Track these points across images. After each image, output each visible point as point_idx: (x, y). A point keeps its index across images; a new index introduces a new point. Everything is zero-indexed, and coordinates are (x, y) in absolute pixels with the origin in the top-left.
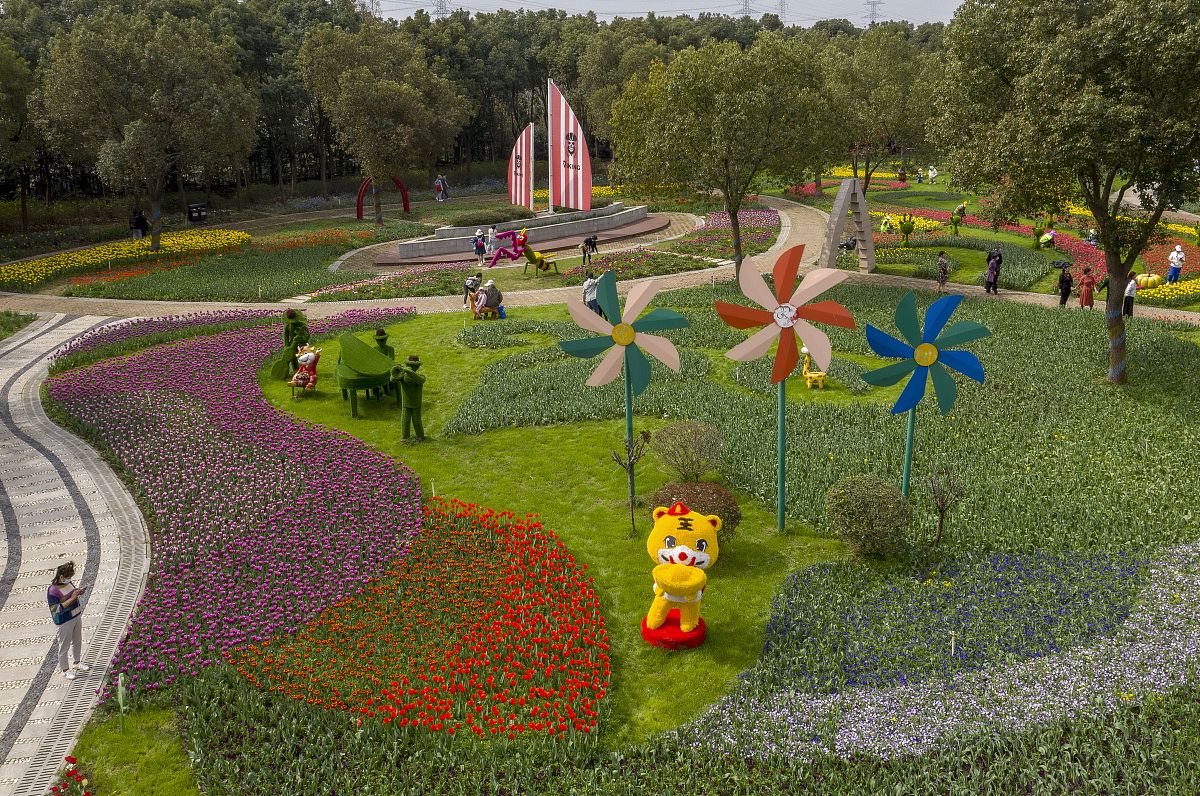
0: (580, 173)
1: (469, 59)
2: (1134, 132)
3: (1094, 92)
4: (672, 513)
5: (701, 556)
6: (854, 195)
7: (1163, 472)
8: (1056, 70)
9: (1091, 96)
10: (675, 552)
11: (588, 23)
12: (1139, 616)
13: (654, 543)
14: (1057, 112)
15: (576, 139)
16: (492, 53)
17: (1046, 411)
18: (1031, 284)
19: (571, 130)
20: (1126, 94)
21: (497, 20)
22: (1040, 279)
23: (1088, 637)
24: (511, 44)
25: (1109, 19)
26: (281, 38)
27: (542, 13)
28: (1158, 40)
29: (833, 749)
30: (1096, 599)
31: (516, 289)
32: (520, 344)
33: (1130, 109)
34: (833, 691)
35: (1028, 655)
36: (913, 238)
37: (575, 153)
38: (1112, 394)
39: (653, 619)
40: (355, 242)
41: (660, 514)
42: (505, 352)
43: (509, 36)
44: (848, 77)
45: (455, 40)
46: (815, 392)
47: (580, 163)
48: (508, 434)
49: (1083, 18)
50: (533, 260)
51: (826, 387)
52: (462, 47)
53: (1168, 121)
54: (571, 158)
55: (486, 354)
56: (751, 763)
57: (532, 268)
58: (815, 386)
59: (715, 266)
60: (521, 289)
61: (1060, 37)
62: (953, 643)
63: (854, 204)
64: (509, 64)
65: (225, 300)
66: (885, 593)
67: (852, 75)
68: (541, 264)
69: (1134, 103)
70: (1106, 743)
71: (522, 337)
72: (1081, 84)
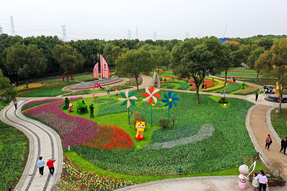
0: (107, 71)
1: (82, 49)
2: (197, 67)
3: (192, 62)
4: (139, 122)
5: (143, 127)
6: (156, 75)
7: (204, 116)
8: (186, 58)
9: (191, 62)
10: (140, 127)
11: (103, 42)
12: (199, 132)
13: (137, 126)
14: (187, 65)
15: (106, 65)
16: (86, 48)
17: (188, 108)
18: (186, 89)
19: (105, 64)
20: (196, 62)
21: (86, 41)
22: (187, 88)
23: (193, 135)
24: (89, 46)
25: (194, 51)
26: (46, 46)
27: (94, 40)
28: (200, 55)
29: (162, 148)
30: (194, 131)
31: (99, 93)
32: (104, 102)
33: (197, 64)
34: (161, 143)
35: (185, 137)
36: (166, 81)
37: (106, 68)
38: (198, 105)
39: (137, 136)
40: (65, 85)
41: (137, 122)
42: (102, 103)
43: (89, 45)
44: (154, 55)
45: (79, 45)
46: (153, 107)
47: (107, 70)
48: (107, 116)
49: (190, 51)
50: (101, 88)
51: (155, 106)
52: (81, 47)
53: (202, 66)
54: (105, 69)
55: (98, 104)
56: (152, 150)
57: (101, 89)
58: (153, 106)
59: (133, 87)
60: (100, 93)
61: (187, 54)
62: (176, 137)
63: (156, 76)
64: (89, 50)
65: (46, 97)
66: (167, 132)
67: (155, 54)
68: (102, 88)
69: (197, 63)
70: (194, 145)
71: (104, 101)
72: (190, 61)
